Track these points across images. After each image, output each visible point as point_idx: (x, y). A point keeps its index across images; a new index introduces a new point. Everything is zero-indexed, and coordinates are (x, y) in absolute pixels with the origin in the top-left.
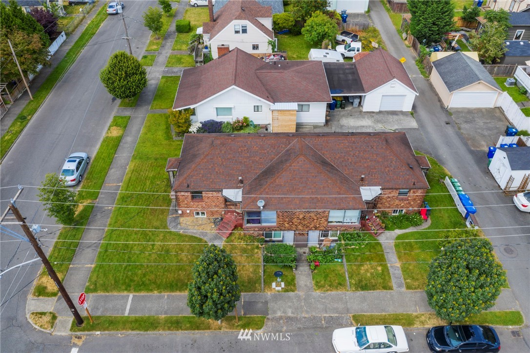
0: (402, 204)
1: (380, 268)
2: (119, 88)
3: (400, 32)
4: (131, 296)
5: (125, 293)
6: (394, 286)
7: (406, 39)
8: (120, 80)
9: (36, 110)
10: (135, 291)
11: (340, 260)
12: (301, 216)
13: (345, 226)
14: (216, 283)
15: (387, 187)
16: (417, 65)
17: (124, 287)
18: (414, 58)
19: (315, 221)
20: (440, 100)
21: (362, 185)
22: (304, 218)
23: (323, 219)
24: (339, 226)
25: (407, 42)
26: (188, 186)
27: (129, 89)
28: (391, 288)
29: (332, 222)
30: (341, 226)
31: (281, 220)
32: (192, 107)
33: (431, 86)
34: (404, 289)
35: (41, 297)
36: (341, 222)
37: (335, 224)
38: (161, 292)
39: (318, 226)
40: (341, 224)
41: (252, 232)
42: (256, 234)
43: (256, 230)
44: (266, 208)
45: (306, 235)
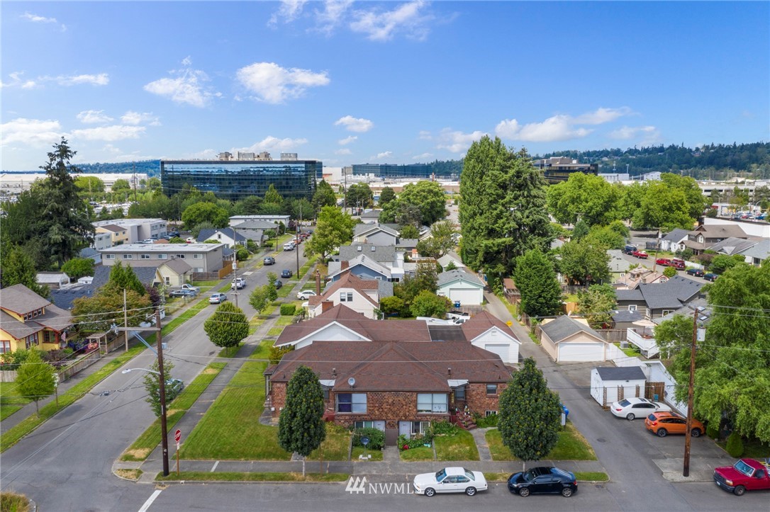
0: (493, 403)
1: (468, 448)
2: (221, 334)
3: (515, 316)
4: (217, 462)
5: (212, 460)
6: (481, 458)
7: (520, 320)
8: (223, 326)
9: (130, 359)
10: (222, 458)
11: (429, 446)
12: (390, 401)
13: (434, 415)
14: (305, 393)
15: (474, 380)
16: (530, 336)
17: (211, 456)
18: (527, 332)
19: (405, 407)
20: (550, 358)
21: (450, 378)
22: (393, 403)
23: (411, 405)
24: (428, 415)
25: (522, 323)
26: (285, 377)
27: (231, 335)
28: (478, 460)
29: (422, 411)
30: (431, 415)
31: (371, 405)
32: (293, 343)
33: (542, 349)
34: (491, 460)
35: (128, 461)
36: (430, 411)
37: (424, 413)
38: (248, 460)
39: (407, 414)
40: (430, 413)
41: (342, 421)
42: (347, 424)
43: (347, 418)
44: (357, 389)
45: (396, 427)
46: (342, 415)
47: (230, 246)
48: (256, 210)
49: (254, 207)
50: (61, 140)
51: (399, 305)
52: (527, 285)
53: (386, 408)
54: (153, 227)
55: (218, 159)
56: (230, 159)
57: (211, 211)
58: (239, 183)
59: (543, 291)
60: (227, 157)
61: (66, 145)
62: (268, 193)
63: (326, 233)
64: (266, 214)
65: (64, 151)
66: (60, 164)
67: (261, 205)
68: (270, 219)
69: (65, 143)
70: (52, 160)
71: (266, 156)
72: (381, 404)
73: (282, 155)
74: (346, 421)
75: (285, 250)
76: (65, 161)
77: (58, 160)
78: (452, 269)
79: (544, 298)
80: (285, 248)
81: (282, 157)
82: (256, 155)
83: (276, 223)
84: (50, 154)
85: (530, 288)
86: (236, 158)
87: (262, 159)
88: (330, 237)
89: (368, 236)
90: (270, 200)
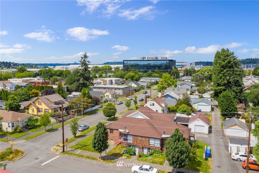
1: (162, 160)
3: (220, 117)
5: (79, 150)
6: (165, 165)
10: (82, 150)
11: (150, 157)
12: (140, 139)
19: (145, 142)
21: (164, 134)
23: (147, 142)
26: (110, 127)
29: (151, 145)
31: (134, 140)
35: (57, 147)
36: (154, 145)
37: (152, 145)
39: (146, 145)
40: (154, 146)
41: (124, 144)
42: (126, 145)
43: (126, 143)
44: (129, 134)
45: (142, 149)
46: (124, 142)
47: (135, 87)
48: (151, 76)
49: (150, 75)
50: (85, 53)
51: (175, 109)
52: (222, 104)
53: (138, 142)
54: (116, 80)
55: (141, 59)
56: (145, 59)
57: (133, 76)
58: (147, 67)
59: (228, 107)
60: (144, 59)
61: (86, 55)
62: (156, 70)
63: (163, 83)
64: (153, 77)
65: (86, 56)
66: (84, 60)
67: (152, 75)
68: (153, 79)
69: (86, 54)
70: (82, 59)
71: (156, 58)
72: (137, 140)
73: (162, 58)
74: (125, 144)
75: (154, 89)
76: (86, 59)
77: (84, 59)
78: (201, 98)
79: (229, 110)
80: (154, 88)
81: (161, 58)
82: (153, 58)
83: (155, 80)
84: (81, 57)
85: (223, 106)
86: (146, 59)
87: (155, 59)
88: (164, 85)
89: (180, 85)
90: (156, 73)
